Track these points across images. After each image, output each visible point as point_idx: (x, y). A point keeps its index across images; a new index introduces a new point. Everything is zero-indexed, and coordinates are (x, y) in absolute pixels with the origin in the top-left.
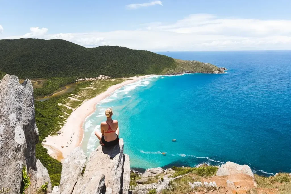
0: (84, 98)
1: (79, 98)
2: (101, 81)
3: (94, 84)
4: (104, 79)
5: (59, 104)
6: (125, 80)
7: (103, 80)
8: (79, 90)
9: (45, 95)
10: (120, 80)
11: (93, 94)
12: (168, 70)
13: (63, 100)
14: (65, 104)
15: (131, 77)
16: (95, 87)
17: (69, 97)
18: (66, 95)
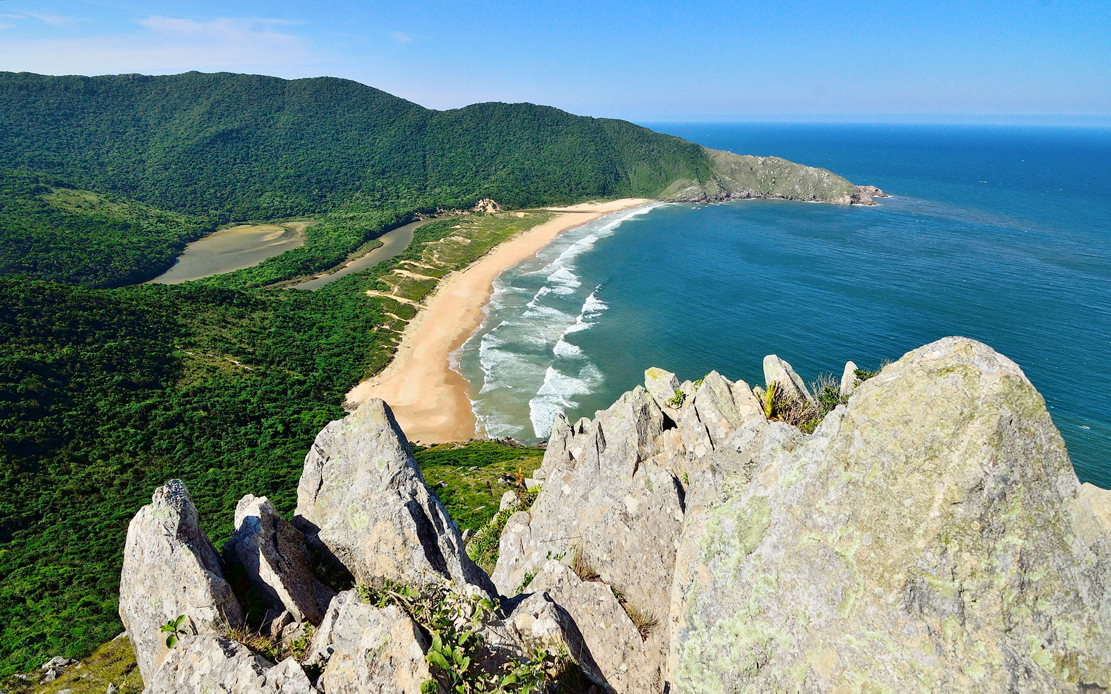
0: (441, 272)
1: (425, 272)
2: (482, 218)
3: (465, 229)
4: (494, 211)
5: (371, 293)
6: (553, 214)
7: (491, 214)
8: (424, 247)
9: (319, 270)
10: (538, 215)
11: (466, 257)
12: (684, 186)
13: (380, 279)
14: (388, 289)
15: (572, 204)
16: (469, 236)
17: (397, 271)
18: (385, 267)
